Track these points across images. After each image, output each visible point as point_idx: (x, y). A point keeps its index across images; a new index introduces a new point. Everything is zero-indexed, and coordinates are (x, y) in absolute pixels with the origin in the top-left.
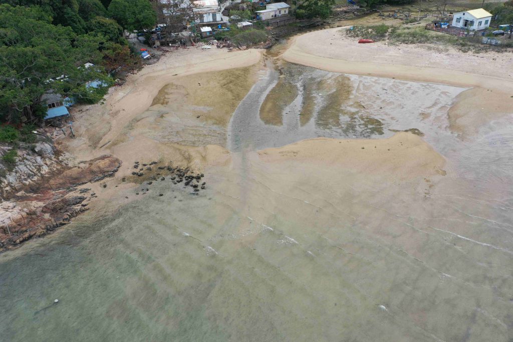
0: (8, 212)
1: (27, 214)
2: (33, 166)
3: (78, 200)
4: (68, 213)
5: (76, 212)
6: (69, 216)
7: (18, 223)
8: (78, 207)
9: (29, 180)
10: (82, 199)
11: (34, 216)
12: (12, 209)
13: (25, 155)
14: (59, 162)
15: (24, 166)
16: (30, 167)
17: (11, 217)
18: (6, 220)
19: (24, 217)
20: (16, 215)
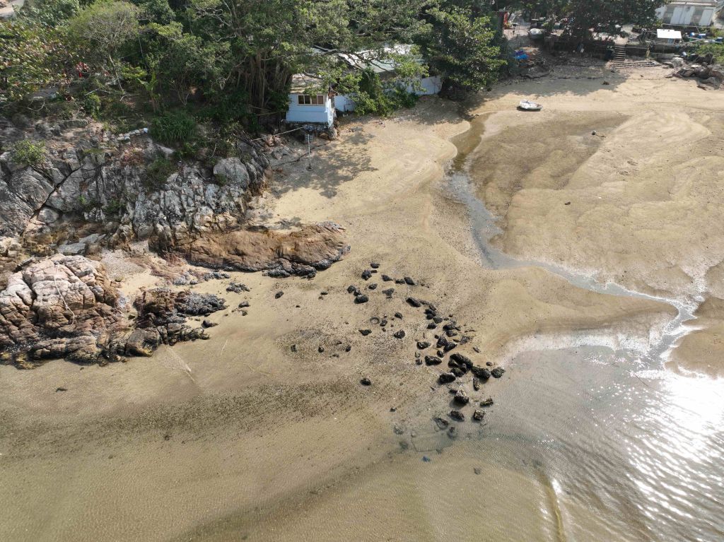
0: (67, 280)
1: (97, 298)
4: (165, 331)
5: (180, 335)
9: (167, 225)
10: (217, 307)
13: (193, 174)
15: (177, 194)
16: (187, 200)
17: (63, 294)
18: (52, 295)
19: (86, 302)
20: (74, 292)
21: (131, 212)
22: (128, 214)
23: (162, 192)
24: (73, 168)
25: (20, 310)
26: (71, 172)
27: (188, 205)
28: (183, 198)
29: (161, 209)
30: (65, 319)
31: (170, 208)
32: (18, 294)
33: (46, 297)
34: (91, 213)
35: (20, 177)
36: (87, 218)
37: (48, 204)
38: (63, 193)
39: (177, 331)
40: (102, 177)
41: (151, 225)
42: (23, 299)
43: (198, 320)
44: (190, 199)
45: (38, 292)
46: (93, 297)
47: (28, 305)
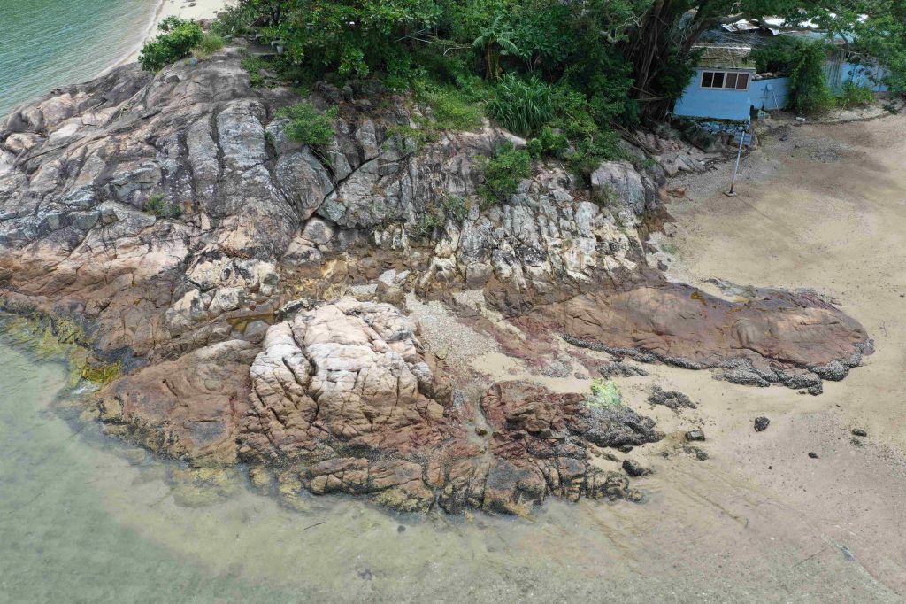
0: (369, 347)
1: (422, 388)
2: (558, 225)
3: (623, 432)
4: (554, 474)
5: (584, 486)
6: (550, 484)
7: (369, 408)
8: (604, 464)
9: (517, 266)
10: (643, 433)
11: (436, 409)
12: (390, 341)
13: (555, 181)
14: (637, 251)
15: (531, 213)
16: (547, 225)
17: (364, 371)
18: (344, 372)
19: (402, 392)
20: (382, 371)
21: (455, 238)
22: (450, 240)
23: (507, 208)
24: (368, 155)
25: (288, 393)
26: (362, 162)
27: (550, 234)
28: (542, 221)
29: (506, 236)
30: (365, 421)
31: (521, 237)
32: (285, 362)
33: (334, 375)
34: (385, 233)
35: (290, 162)
36: (378, 241)
37: (321, 212)
38: (346, 197)
39: (578, 476)
40: (409, 174)
41: (488, 262)
42: (293, 373)
43: (610, 458)
44: (552, 224)
45: (319, 362)
46: (414, 385)
47: (302, 385)
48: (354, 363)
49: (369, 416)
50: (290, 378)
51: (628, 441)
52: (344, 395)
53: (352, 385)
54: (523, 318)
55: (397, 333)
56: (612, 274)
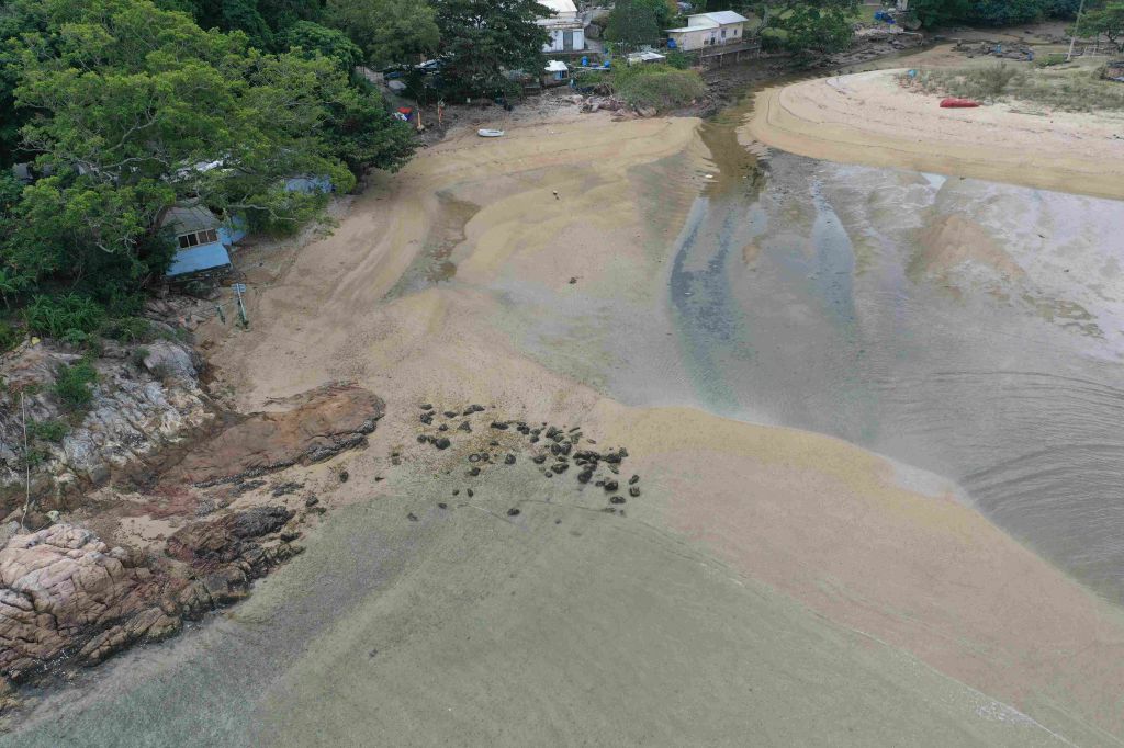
0: (66, 559)
1: (124, 564)
2: (140, 410)
3: (271, 521)
4: (245, 564)
5: (266, 560)
6: (246, 571)
7: (95, 596)
8: (270, 544)
9: (129, 454)
11: (143, 572)
12: (80, 547)
13: (118, 377)
14: (209, 401)
15: (114, 409)
16: (131, 413)
17: (75, 575)
18: (60, 584)
19: (114, 573)
20: (91, 568)
21: (62, 455)
22: (57, 459)
28: (126, 412)
31: (118, 431)
33: (54, 590)
42: (18, 607)
43: (272, 539)
44: (135, 411)
45: (35, 588)
46: (119, 565)
47: (30, 610)
48: (64, 574)
49: (99, 601)
50: (18, 611)
51: (276, 524)
52: (73, 597)
53: (72, 589)
54: (157, 488)
55: (82, 539)
56: (203, 428)
